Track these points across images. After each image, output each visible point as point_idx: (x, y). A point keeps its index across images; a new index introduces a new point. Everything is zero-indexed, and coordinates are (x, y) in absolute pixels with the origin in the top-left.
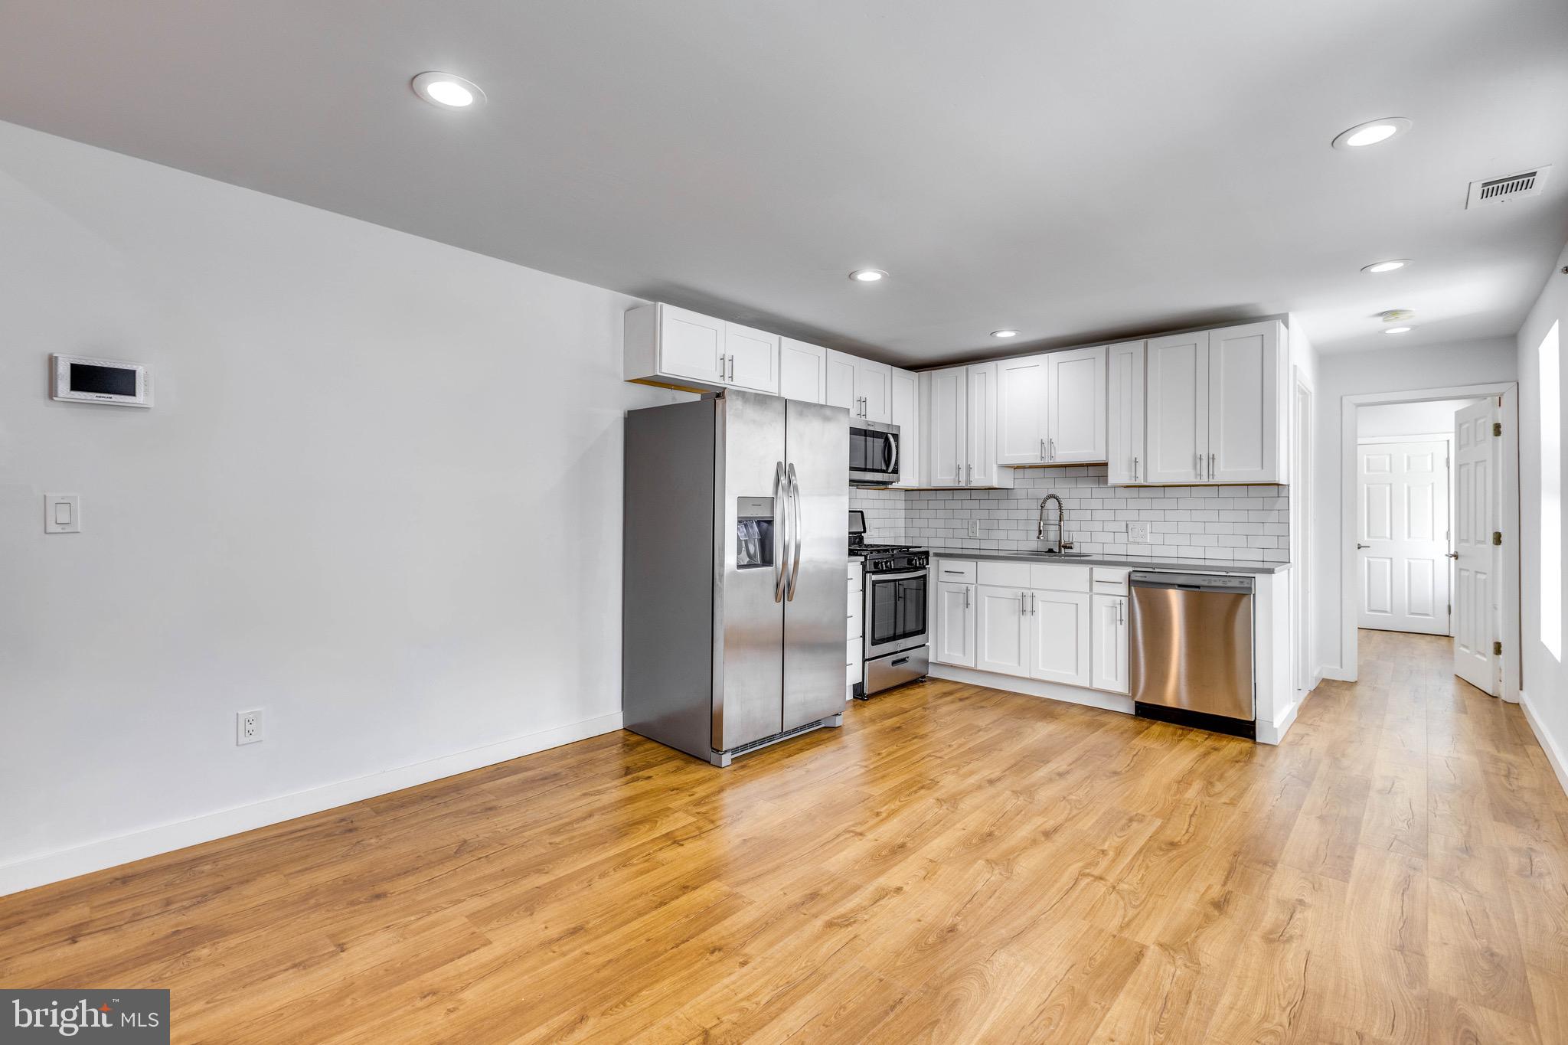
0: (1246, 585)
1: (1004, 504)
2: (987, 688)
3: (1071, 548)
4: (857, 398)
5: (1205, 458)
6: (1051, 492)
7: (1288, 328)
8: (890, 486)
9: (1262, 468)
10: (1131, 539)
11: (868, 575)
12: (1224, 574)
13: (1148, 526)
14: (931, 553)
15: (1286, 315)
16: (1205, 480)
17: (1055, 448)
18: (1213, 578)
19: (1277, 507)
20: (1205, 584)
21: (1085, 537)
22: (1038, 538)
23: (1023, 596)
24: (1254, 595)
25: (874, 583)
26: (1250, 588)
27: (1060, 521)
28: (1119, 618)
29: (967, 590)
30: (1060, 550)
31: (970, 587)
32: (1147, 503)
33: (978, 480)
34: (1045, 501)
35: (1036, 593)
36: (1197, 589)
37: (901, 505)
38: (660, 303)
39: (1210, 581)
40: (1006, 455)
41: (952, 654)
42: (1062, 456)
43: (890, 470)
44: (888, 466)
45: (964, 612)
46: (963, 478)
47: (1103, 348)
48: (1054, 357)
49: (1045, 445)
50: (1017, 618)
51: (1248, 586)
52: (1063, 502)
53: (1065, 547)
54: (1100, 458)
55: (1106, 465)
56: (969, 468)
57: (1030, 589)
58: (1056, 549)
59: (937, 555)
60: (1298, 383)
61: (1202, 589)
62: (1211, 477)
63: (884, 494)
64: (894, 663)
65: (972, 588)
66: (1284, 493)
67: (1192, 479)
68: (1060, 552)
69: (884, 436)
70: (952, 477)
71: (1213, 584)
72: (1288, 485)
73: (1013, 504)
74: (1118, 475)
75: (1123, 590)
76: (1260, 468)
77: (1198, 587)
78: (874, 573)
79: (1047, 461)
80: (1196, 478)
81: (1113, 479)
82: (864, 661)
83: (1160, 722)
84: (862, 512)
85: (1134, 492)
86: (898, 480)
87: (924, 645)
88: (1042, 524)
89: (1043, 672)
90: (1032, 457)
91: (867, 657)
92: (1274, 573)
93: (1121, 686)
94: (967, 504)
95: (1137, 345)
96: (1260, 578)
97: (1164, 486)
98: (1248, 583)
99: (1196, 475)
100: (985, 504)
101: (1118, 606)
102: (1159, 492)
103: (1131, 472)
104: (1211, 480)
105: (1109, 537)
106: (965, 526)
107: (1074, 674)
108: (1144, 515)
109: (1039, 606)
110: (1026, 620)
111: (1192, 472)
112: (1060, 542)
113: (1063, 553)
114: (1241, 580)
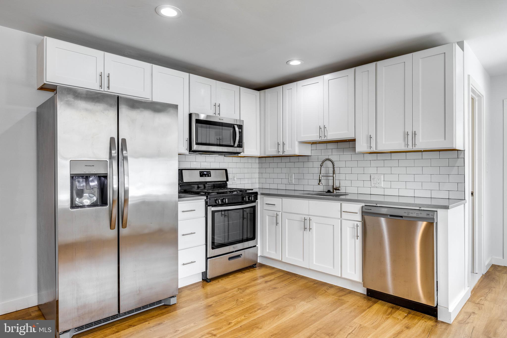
0: (431, 217)
1: (306, 165)
2: (289, 272)
3: (339, 190)
4: (213, 103)
5: (410, 134)
6: (327, 157)
7: (463, 51)
8: (239, 155)
9: (445, 140)
10: (373, 185)
11: (209, 207)
12: (418, 208)
13: (382, 177)
14: (259, 193)
15: (462, 42)
16: (410, 148)
17: (327, 131)
18: (411, 211)
19: (457, 164)
20: (406, 215)
21: (348, 183)
22: (319, 184)
23: (305, 219)
24: (437, 223)
25: (213, 212)
26: (433, 219)
27: (333, 174)
28: (356, 235)
29: (277, 215)
30: (333, 191)
31: (278, 213)
32: (381, 163)
33: (288, 151)
34: (323, 162)
35: (312, 218)
36: (401, 218)
37: (257, 166)
38: (45, 37)
39: (409, 213)
40: (302, 136)
41: (270, 252)
42: (332, 135)
43: (236, 145)
44: (234, 142)
45: (276, 227)
46: (281, 150)
47: (353, 69)
48: (327, 77)
49: (322, 129)
50: (302, 231)
51: (432, 217)
52: (335, 163)
53: (336, 189)
54: (350, 136)
55: (354, 140)
56: (284, 144)
57: (309, 215)
58: (332, 191)
59: (262, 194)
60: (471, 86)
61: (404, 218)
62: (414, 146)
63: (235, 159)
64: (230, 258)
65: (280, 214)
66: (462, 156)
67: (403, 148)
68: (333, 192)
69: (232, 126)
70: (276, 150)
71: (411, 215)
72: (464, 151)
73: (310, 164)
74: (361, 146)
75: (359, 217)
76: (443, 140)
77: (402, 217)
78: (213, 206)
79: (323, 139)
80: (405, 147)
81: (358, 149)
82: (207, 259)
83: (380, 301)
84: (226, 170)
85: (374, 156)
86: (243, 152)
87: (255, 246)
88: (321, 176)
89: (316, 264)
90: (315, 137)
91: (208, 256)
92: (449, 209)
93: (357, 276)
94: (288, 165)
95: (371, 67)
96: (441, 213)
97: (391, 152)
98: (432, 215)
99: (405, 145)
100: (297, 165)
101: (356, 227)
102: (388, 156)
103: (368, 144)
104: (414, 148)
105: (360, 184)
106: (287, 177)
107: (332, 268)
108: (381, 170)
109: (314, 226)
110: (307, 233)
111: (403, 144)
112: (333, 186)
113: (335, 193)
114: (428, 213)
